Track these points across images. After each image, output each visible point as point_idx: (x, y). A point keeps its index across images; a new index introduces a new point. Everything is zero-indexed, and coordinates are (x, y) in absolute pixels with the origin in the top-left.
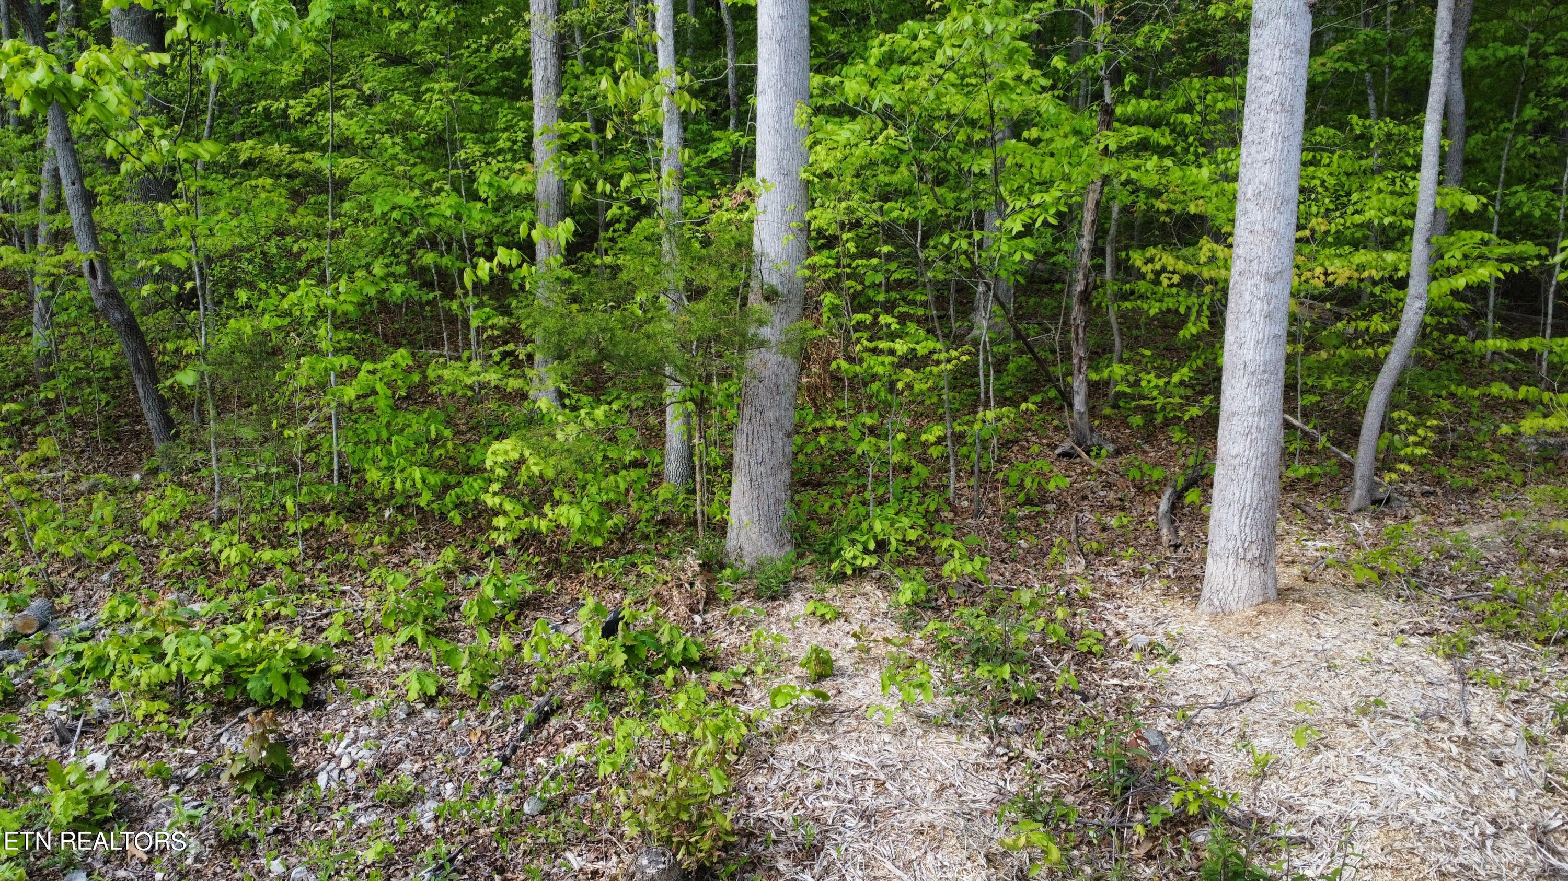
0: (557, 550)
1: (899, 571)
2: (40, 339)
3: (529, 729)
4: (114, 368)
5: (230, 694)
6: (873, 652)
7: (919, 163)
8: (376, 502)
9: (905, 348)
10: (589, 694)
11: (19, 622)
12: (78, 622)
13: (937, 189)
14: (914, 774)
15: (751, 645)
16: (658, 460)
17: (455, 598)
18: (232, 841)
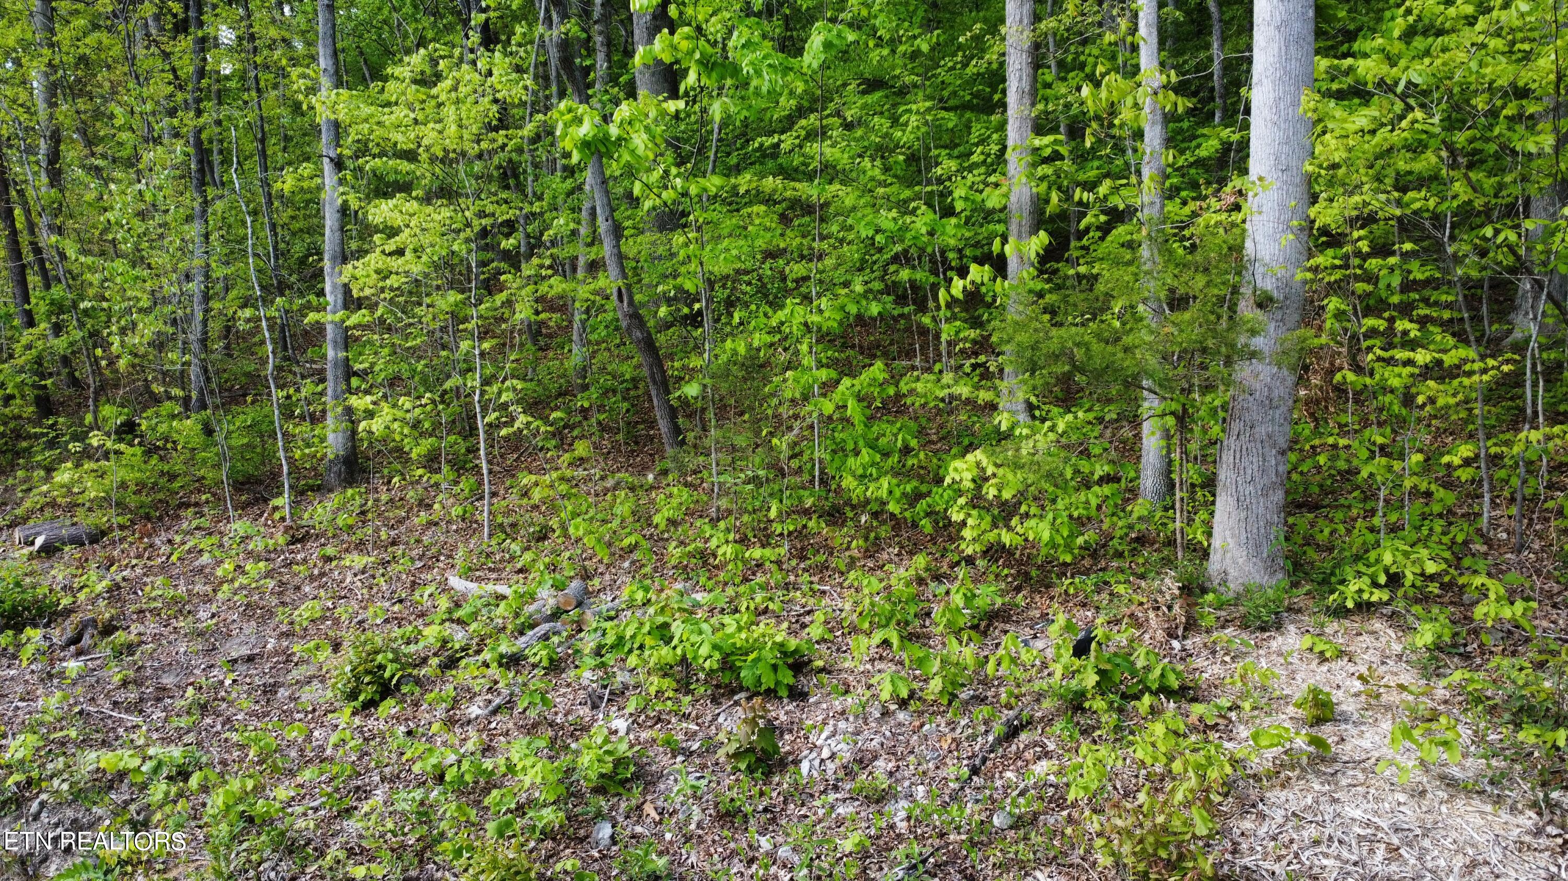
0: (1027, 564)
1: (1417, 609)
2: (576, 355)
3: (999, 741)
4: (633, 379)
5: (726, 678)
6: (1384, 699)
7: (1450, 148)
8: (853, 507)
9: (1428, 358)
10: (1059, 712)
11: (561, 600)
12: (605, 603)
13: (1471, 174)
14: (1436, 843)
15: (1237, 677)
16: (1132, 474)
17: (926, 605)
18: (728, 813)
